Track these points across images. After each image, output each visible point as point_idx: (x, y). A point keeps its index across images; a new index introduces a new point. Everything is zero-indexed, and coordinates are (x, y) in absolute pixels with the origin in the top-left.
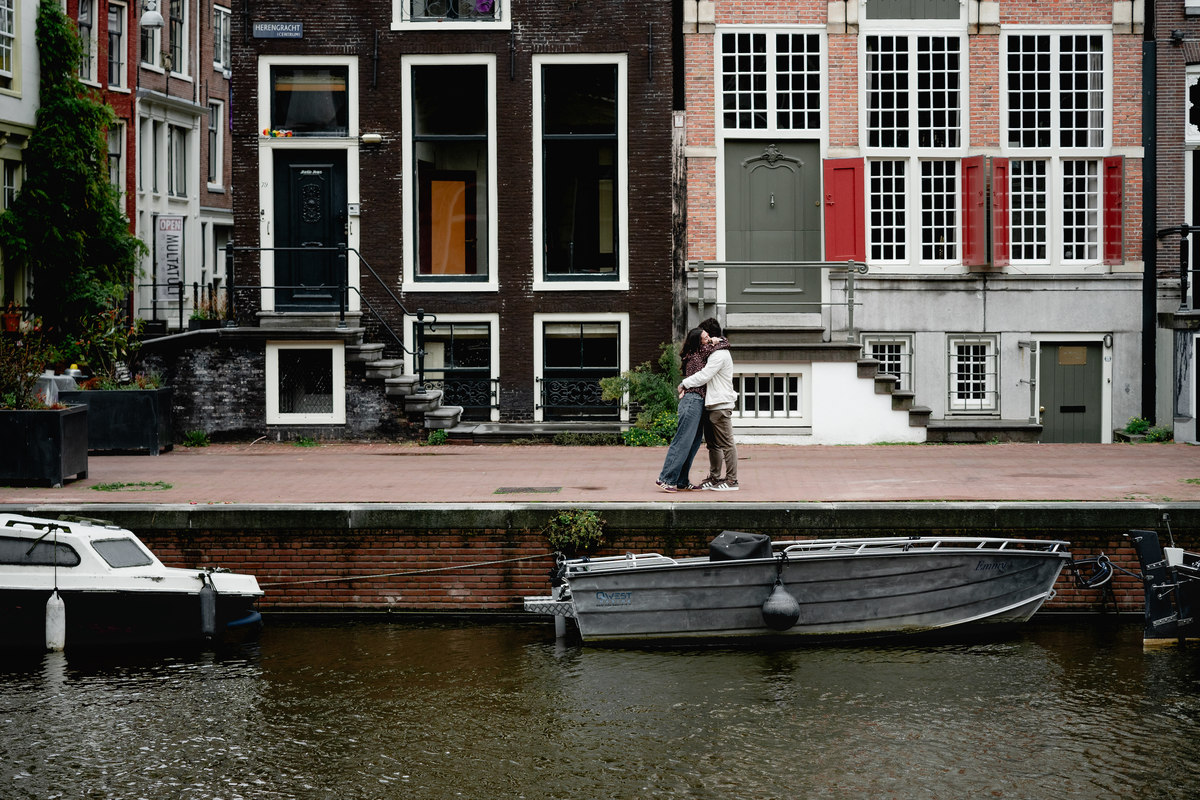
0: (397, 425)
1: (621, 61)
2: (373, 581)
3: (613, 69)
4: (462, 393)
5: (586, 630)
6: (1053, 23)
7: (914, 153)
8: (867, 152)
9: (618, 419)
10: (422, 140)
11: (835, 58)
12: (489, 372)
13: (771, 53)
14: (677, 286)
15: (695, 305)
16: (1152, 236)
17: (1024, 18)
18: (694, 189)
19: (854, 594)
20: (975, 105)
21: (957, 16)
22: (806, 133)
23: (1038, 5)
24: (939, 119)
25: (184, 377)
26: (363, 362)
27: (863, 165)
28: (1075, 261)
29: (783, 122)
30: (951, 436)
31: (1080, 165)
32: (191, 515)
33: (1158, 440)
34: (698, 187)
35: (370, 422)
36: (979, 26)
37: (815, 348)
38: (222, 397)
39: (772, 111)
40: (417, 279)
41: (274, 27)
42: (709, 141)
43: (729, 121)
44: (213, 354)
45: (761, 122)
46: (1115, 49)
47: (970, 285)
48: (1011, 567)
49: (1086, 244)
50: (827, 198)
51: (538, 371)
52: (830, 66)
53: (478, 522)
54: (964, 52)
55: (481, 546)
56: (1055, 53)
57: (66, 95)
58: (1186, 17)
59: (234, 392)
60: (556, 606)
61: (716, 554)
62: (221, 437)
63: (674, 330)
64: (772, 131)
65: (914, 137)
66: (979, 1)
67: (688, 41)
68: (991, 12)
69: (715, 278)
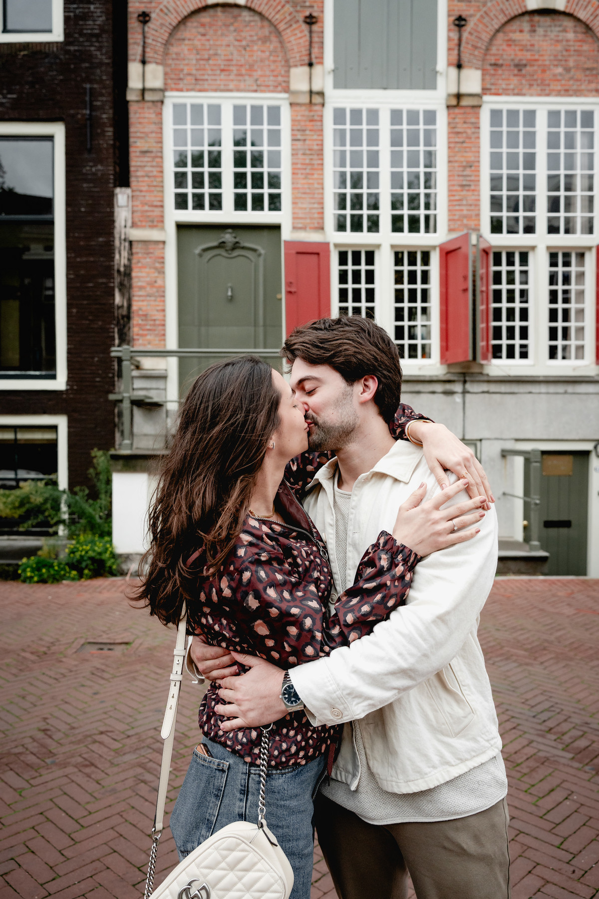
1: (58, 131)
3: (48, 140)
6: (539, 95)
7: (386, 240)
8: (334, 237)
11: (298, 130)
13: (227, 126)
17: (507, 89)
18: (140, 277)
20: (454, 185)
21: (433, 87)
22: (266, 216)
23: (524, 76)
24: (414, 202)
27: (329, 252)
28: (560, 361)
29: (240, 203)
31: (568, 256)
34: (144, 274)
36: (459, 96)
39: (228, 191)
42: (158, 222)
43: (181, 202)
45: (216, 203)
47: (448, 387)
49: (573, 343)
50: (289, 284)
52: (293, 140)
54: (440, 127)
56: (542, 129)
64: (228, 214)
65: (385, 222)
66: (459, 66)
67: (133, 109)
68: (472, 81)
69: (164, 378)
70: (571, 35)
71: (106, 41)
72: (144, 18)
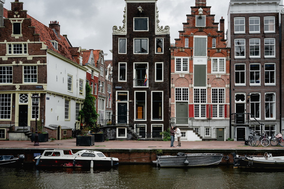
0: (133, 138)
1: (163, 92)
2: (133, 159)
3: (162, 93)
4: (142, 134)
5: (161, 165)
6: (218, 87)
7: (200, 104)
8: (194, 103)
9: (162, 138)
10: (137, 101)
11: (190, 91)
12: (145, 131)
13: (182, 91)
14: (170, 121)
15: (172, 123)
16: (231, 114)
17: (214, 87)
18: (172, 108)
19: (196, 161)
20: (208, 98)
21: (206, 86)
22: (186, 101)
23: (216, 85)
24: (203, 99)
25: (106, 132)
26: (129, 130)
27: (194, 105)
28: (221, 118)
29: (183, 100)
30: (205, 140)
31: (221, 105)
32: (109, 150)
33: (232, 141)
35: (130, 138)
36: (208, 88)
37: (187, 129)
38: (111, 134)
39: (182, 98)
40: (136, 119)
41: (118, 87)
42: (174, 102)
43: (176, 99)
44: (110, 129)
46: (226, 90)
47: (207, 121)
48: (216, 157)
49: (222, 115)
50: (189, 109)
51: (152, 131)
52: (189, 93)
53: (146, 151)
54: (206, 91)
55: (147, 154)
56: (218, 91)
57: (89, 95)
58: (235, 87)
59: (112, 134)
60: (157, 162)
61: (178, 155)
62: (110, 140)
63: (169, 126)
64: (182, 101)
65: (200, 102)
66: (208, 84)
67: (171, 89)
68: (210, 86)
69: (175, 120)
70: (221, 80)
71: (168, 82)
72: (173, 79)
